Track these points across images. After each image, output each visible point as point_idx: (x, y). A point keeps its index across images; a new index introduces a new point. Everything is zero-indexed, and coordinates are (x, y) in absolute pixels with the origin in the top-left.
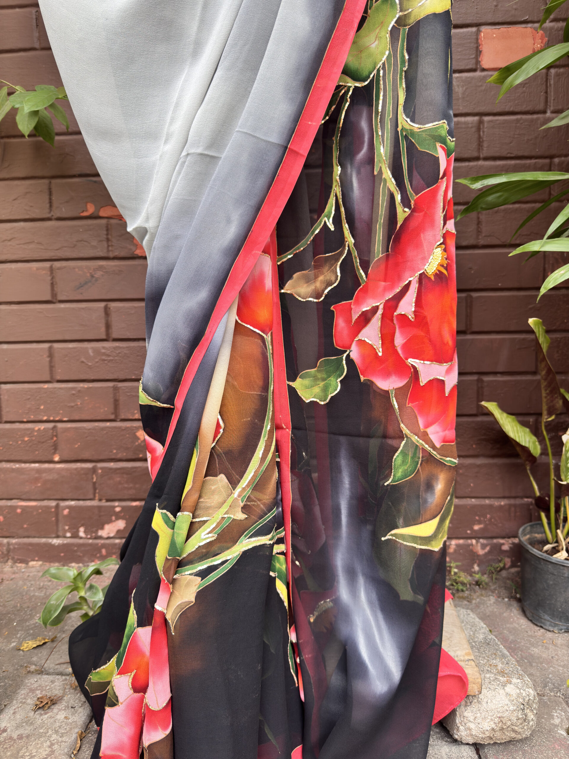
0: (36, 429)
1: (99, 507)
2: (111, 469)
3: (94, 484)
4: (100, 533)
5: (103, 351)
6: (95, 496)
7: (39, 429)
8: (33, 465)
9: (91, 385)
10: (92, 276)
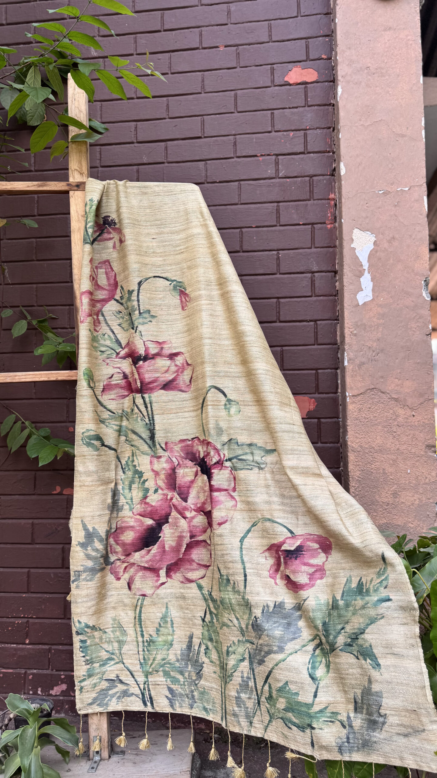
0: (17, 622)
1: (52, 675)
2: (59, 650)
3: (49, 659)
4: (51, 692)
5: (60, 575)
6: (49, 667)
7: (18, 623)
8: (12, 645)
9: (51, 596)
10: (56, 529)
